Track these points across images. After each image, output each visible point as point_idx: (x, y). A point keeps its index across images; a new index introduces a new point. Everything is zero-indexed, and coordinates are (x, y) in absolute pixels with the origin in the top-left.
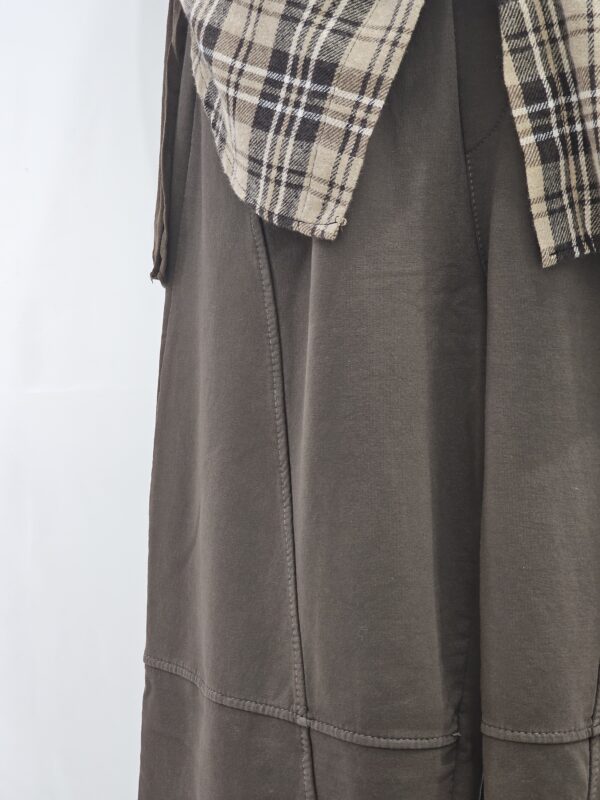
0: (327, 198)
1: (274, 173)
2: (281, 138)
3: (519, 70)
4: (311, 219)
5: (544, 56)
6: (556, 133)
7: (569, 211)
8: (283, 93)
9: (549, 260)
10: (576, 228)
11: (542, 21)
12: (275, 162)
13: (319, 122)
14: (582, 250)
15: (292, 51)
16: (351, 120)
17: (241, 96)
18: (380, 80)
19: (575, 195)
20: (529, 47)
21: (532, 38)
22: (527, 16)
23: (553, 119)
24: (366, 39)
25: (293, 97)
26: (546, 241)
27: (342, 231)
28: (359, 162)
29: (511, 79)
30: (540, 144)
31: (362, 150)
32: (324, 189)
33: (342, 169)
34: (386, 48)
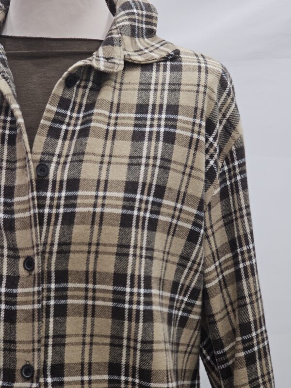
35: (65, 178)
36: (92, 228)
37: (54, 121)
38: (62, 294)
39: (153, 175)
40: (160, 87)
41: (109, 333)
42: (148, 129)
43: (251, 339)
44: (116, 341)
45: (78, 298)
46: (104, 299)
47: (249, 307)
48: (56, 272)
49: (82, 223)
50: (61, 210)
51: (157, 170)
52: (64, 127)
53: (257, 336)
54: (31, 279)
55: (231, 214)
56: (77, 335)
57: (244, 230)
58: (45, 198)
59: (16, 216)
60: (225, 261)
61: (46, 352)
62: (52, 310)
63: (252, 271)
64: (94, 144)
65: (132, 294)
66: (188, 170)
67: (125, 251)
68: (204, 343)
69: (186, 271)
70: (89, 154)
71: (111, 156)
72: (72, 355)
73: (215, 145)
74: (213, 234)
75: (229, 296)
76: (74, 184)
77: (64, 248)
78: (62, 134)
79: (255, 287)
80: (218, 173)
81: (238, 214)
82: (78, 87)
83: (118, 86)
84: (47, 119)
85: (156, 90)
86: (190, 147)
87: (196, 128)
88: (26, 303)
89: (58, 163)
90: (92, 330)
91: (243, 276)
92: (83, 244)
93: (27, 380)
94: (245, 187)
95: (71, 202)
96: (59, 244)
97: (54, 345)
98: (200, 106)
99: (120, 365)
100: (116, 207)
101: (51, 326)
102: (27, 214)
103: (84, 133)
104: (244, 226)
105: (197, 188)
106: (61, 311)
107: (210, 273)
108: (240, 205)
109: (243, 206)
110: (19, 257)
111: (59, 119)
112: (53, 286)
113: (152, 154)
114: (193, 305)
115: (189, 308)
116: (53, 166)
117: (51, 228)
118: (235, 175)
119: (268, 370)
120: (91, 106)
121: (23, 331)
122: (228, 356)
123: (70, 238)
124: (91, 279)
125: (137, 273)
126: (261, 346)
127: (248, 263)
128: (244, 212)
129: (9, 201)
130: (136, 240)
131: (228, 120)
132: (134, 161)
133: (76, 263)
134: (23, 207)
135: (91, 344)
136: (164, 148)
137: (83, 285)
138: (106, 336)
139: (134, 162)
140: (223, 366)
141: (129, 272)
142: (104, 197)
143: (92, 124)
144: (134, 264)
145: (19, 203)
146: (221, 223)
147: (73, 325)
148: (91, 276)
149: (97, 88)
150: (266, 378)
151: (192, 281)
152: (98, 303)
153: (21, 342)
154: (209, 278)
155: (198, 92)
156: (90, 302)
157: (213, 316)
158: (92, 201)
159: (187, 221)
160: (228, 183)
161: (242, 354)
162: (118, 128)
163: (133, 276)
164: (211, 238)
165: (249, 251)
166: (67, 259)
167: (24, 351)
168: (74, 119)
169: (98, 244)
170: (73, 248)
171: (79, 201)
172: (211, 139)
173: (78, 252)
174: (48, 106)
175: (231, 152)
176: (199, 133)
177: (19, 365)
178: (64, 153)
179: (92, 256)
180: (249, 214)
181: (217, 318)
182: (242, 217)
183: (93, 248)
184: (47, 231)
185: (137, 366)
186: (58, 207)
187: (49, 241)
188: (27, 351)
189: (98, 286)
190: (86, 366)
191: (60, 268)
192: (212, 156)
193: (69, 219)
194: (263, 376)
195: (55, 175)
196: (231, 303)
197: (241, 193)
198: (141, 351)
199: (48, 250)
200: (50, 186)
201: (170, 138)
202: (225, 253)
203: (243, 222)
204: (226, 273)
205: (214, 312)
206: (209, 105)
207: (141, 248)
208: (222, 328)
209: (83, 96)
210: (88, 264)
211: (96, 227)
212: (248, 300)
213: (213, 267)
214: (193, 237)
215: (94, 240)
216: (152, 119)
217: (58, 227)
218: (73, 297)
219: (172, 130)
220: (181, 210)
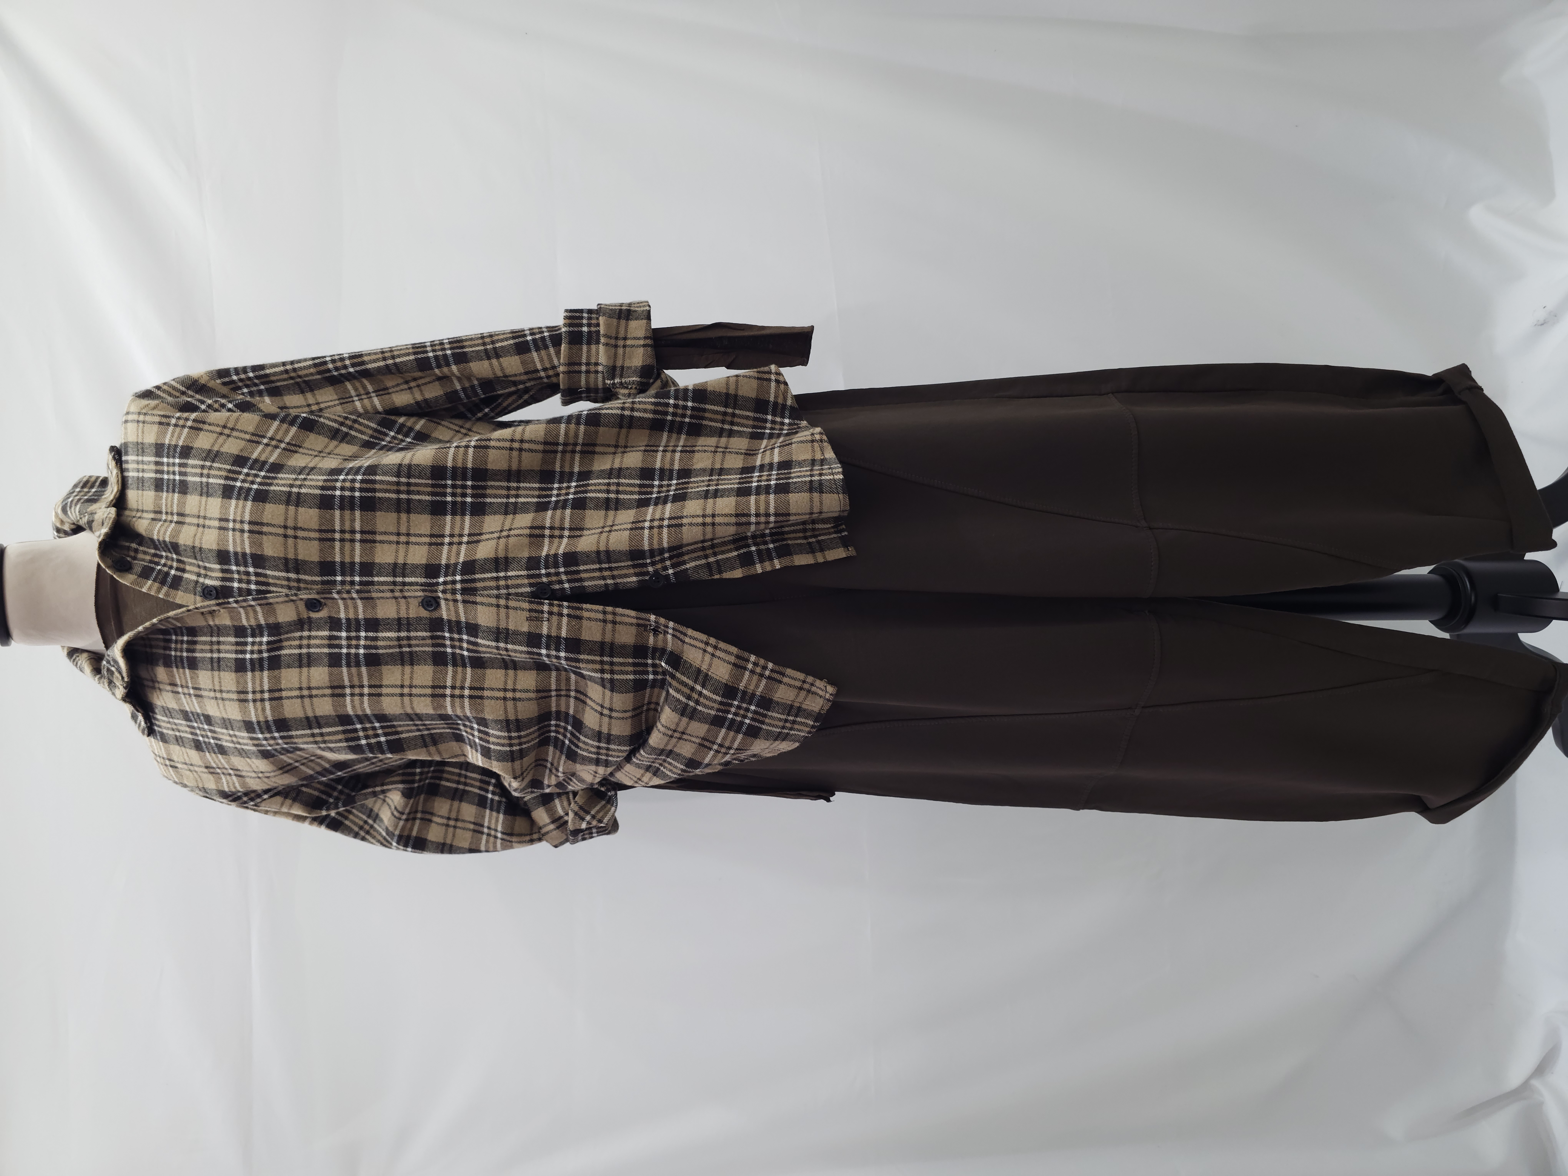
0: (809, 691)
1: (788, 725)
2: (767, 720)
3: (733, 568)
4: (821, 702)
5: (723, 553)
6: (771, 546)
7: (820, 538)
8: (739, 719)
9: (852, 552)
10: (830, 534)
11: (701, 553)
12: (781, 724)
13: (761, 696)
14: (843, 530)
15: (713, 713)
16: (761, 675)
17: (736, 745)
18: (737, 657)
19: (808, 534)
20: (717, 562)
21: (712, 559)
22: (698, 563)
23: (762, 547)
24: (710, 665)
25: (742, 712)
26: (838, 553)
27: (830, 683)
28: (789, 671)
29: (738, 574)
30: (779, 557)
31: (781, 669)
32: (803, 694)
33: (792, 682)
34: (718, 653)
35: (218, 567)
36: (265, 534)
37: (163, 583)
38: (347, 568)
39: (220, 469)
40: (141, 466)
41: (395, 515)
42: (177, 477)
43: (436, 357)
44: (404, 507)
45: (353, 550)
46: (353, 520)
47: (398, 360)
48: (322, 574)
49: (261, 545)
50: (251, 570)
51: (215, 465)
52: (173, 572)
53: (434, 351)
54: (329, 602)
55: (297, 383)
56: (397, 552)
57: (309, 367)
58: (239, 588)
59: (263, 622)
60: (356, 389)
61: (411, 584)
62: (365, 579)
63: (357, 358)
64: (186, 537)
65: (342, 489)
66: (227, 431)
67: (294, 497)
68: (469, 415)
69: (353, 433)
70: (194, 543)
71: (199, 517)
72: (418, 555)
73: (210, 402)
74: (318, 404)
75: (398, 385)
76: (223, 557)
77: (291, 566)
78: (179, 574)
79: (375, 354)
80: (248, 399)
81: (293, 374)
82: (135, 558)
83: (139, 514)
84: (159, 590)
85: (143, 471)
86: (201, 429)
87: (181, 422)
88: (356, 608)
89: (206, 576)
90: (392, 534)
91: (363, 367)
92: (285, 544)
93: (438, 605)
94: (262, 367)
95: (241, 559)
96: (288, 571)
97: (404, 576)
98: (157, 419)
99: (432, 503)
100: (244, 507)
101: (382, 579)
102: (258, 609)
103: (175, 547)
104: (305, 368)
105: (249, 421)
106: (368, 568)
107: (363, 406)
108: (281, 373)
109: (282, 368)
110: (309, 618)
111: (163, 578)
112: (339, 578)
113: (199, 471)
114: (402, 425)
115: (405, 430)
116: (208, 582)
117: (271, 581)
118: (249, 379)
119: (477, 339)
120: (153, 543)
121: (386, 610)
122: (467, 385)
123: (279, 558)
124: (329, 536)
125: (320, 484)
126: (447, 346)
127: (347, 362)
128: (289, 367)
129: (249, 631)
130: (283, 485)
131: (188, 388)
132: (205, 489)
133: (310, 551)
134: (251, 614)
135: (408, 535)
136: (195, 457)
137: (337, 544)
138: (399, 518)
139: (206, 491)
140: (479, 391)
141: (318, 492)
142: (234, 521)
143: (167, 539)
144: (310, 487)
145: (248, 619)
146: (309, 395)
147: (384, 555)
148: (324, 535)
149: (139, 538)
150: (488, 340)
151: (368, 427)
152: (358, 527)
153: (398, 612)
154: (369, 407)
155: (144, 422)
156: (358, 536)
157: (417, 403)
158: (238, 534)
159: (287, 431)
160: (262, 387)
161: (454, 368)
162: (175, 511)
163: (323, 488)
164: (322, 406)
165: (333, 361)
166: (305, 562)
167: (408, 609)
168: (167, 562)
169: (285, 527)
170: (291, 556)
171: (239, 550)
172: (203, 407)
173: (296, 549)
174: (144, 590)
175: (224, 384)
176: (187, 419)
177: (424, 613)
178: (196, 570)
179: (300, 534)
180: (292, 363)
181: (419, 398)
182: (295, 370)
183: (290, 532)
184: (275, 585)
185: (430, 482)
186: (248, 574)
187: (285, 583)
188: (408, 604)
189: (337, 528)
190: (434, 540)
191: (317, 570)
192: (223, 406)
193: (259, 560)
194: (484, 344)
195: (217, 578)
196: (407, 382)
197: (268, 371)
198: (409, 478)
199: (295, 584)
200: (228, 584)
201: (186, 452)
202: (346, 390)
203: (301, 368)
204: (370, 388)
205: (412, 402)
206: (163, 409)
207: (296, 479)
208: (433, 392)
209: (145, 553)
210: (310, 539)
211: (265, 529)
212: (390, 362)
213: (358, 404)
214: (309, 426)
215: (281, 531)
216: (168, 473)
217: (269, 572)
218: (352, 556)
219: (178, 450)
220: (271, 439)
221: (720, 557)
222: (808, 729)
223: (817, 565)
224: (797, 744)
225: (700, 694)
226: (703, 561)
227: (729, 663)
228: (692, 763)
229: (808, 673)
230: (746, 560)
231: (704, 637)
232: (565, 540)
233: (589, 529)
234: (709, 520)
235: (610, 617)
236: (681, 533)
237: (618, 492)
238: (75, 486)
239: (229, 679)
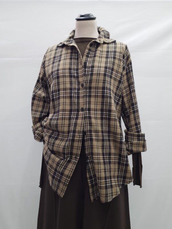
0: (62, 191)
1: (55, 185)
2: (56, 181)
3: (89, 175)
4: (60, 193)
5: (92, 172)
6: (94, 183)
7: (95, 194)
8: (56, 175)
9: (92, 201)
10: (96, 196)
11: (92, 167)
12: (55, 184)
13: (61, 180)
14: (97, 198)
15: (58, 170)
16: (65, 181)
17: (51, 173)
18: (70, 176)
19: (96, 191)
20: (90, 171)
21: (91, 170)
22: (90, 167)
23: (94, 181)
24: (68, 170)
25: (58, 176)
26: (92, 198)
27: (64, 196)
28: (66, 187)
29: (88, 176)
30: (91, 185)
31: (67, 186)
32: (61, 190)
33: (64, 188)
34: (70, 172)
35: (91, 66)
36: (97, 76)
37: (88, 54)
38: (90, 92)
39: (111, 65)
40: (112, 48)
41: (101, 102)
42: (109, 56)
43: (134, 107)
44: (103, 104)
45: (94, 93)
46: (100, 93)
47: (134, 99)
48: (89, 87)
49: (95, 75)
50: (90, 73)
51: (112, 65)
52: (90, 55)
53: (136, 107)
54: (83, 88)
55: (129, 78)
56: (93, 102)
57: (132, 81)
58: (86, 70)
59: (79, 75)
60: (127, 90)
61: (86, 105)
62: (88, 96)
63: (134, 91)
64: (97, 59)
65: (106, 92)
66: (119, 66)
67: (105, 82)
68: (122, 111)
69: (118, 90)
71: (101, 61)
72: (92, 106)
73: (125, 61)
74: (124, 83)
75: (128, 98)
76: (93, 67)
77: (91, 81)
78: (89, 57)
79: (135, 95)
80: (126, 68)
81: (130, 78)
82: (93, 47)
83: (102, 47)
84: (86, 53)
85: (111, 48)
86: (119, 60)
87: (121, 56)
88: (82, 94)
89: (89, 63)
90: (97, 101)
91: (132, 92)
92: (95, 80)
93: (82, 111)
94: (132, 71)
95: (92, 71)
96: (89, 80)
97: (88, 104)
98: (121, 51)
99: (103, 109)
100: (103, 72)
101: (88, 99)
102: (82, 74)
103: (95, 56)
104: (132, 80)
105: (121, 70)
106: (90, 96)
107: (124, 92)
108: (131, 76)
109: (132, 76)
110: (80, 84)
111: (88, 53)
112: (88, 90)
113: (110, 61)
114: (120, 100)
115: (119, 100)
116: (88, 63)
117: (88, 77)
118: (130, 69)
119: (138, 115)
120: (96, 51)
121: (81, 100)
122: (128, 112)
123: (92, 79)
124: (97, 89)
125: (108, 87)
126: (137, 109)
127: (133, 89)
128: (132, 77)
129: (77, 71)
130: (107, 79)
131: (128, 56)
132: (107, 62)
133: (93, 85)
134: (81, 72)
135: (97, 104)
136: (113, 60)
137: (95, 90)
138: (100, 102)
139: (106, 63)
141: (106, 87)
142: (100, 70)
143: (96, 54)
144: (107, 85)
145: (80, 72)
146: (126, 80)
147: (93, 100)
148: (97, 88)
149: (97, 47)
150: (138, 117)
151: (120, 93)
152: (98, 94)
153: (81, 103)
154: (124, 93)
155: (121, 48)
156: (97, 94)
157: (125, 102)
158: (97, 70)
159: (119, 78)
160: (128, 71)
161: (132, 111)
162: (102, 56)
163: (107, 87)
164: (124, 84)
165: (133, 86)
166: (91, 84)
167: (81, 105)
168: (92, 54)
169: (99, 80)
170: (93, 81)
171: (94, 70)
172: (124, 60)
173: (94, 82)
174: (86, 50)
175: (129, 63)
176: (121, 57)
177: (80, 108)
178: (90, 61)
179: (97, 83)
180: (133, 78)
181: (126, 103)
182: (131, 78)
183: (97, 81)
184: (87, 78)
185: (108, 109)
186: (89, 72)
187: (87, 80)
188: (83, 105)
189: (98, 90)
190: (96, 109)
191: (90, 86)
192: (124, 64)
193: (92, 75)
194: (137, 117)
195: (88, 65)
196: (129, 100)
197: (131, 73)
198: (109, 105)
199: (87, 82)
200: (87, 68)
201: (114, 58)
202: (127, 88)
203: (132, 79)
204: (128, 93)
205: (125, 101)
206: (123, 52)
207: (108, 82)
208: (127, 106)
209: (94, 49)
210: (96, 85)
211: (98, 76)
212: (133, 98)
213: (124, 91)
214: (120, 82)
215: (98, 79)
216: (110, 54)
217: (89, 76)
218: (93, 93)
219: (115, 56)
220: (117, 75)
221: (91, 172)
222: (54, 189)
223: (90, 194)
224: (51, 185)
225: (62, 167)
226: (90, 168)
227: (68, 174)
228: (47, 162)
229: (66, 191)
230: (91, 178)
231: (74, 169)
232: (95, 138)
233: (98, 143)
234: (99, 171)
235: (79, 148)
236: (97, 165)
237: (106, 148)
238: (108, 32)
239: (68, 66)
